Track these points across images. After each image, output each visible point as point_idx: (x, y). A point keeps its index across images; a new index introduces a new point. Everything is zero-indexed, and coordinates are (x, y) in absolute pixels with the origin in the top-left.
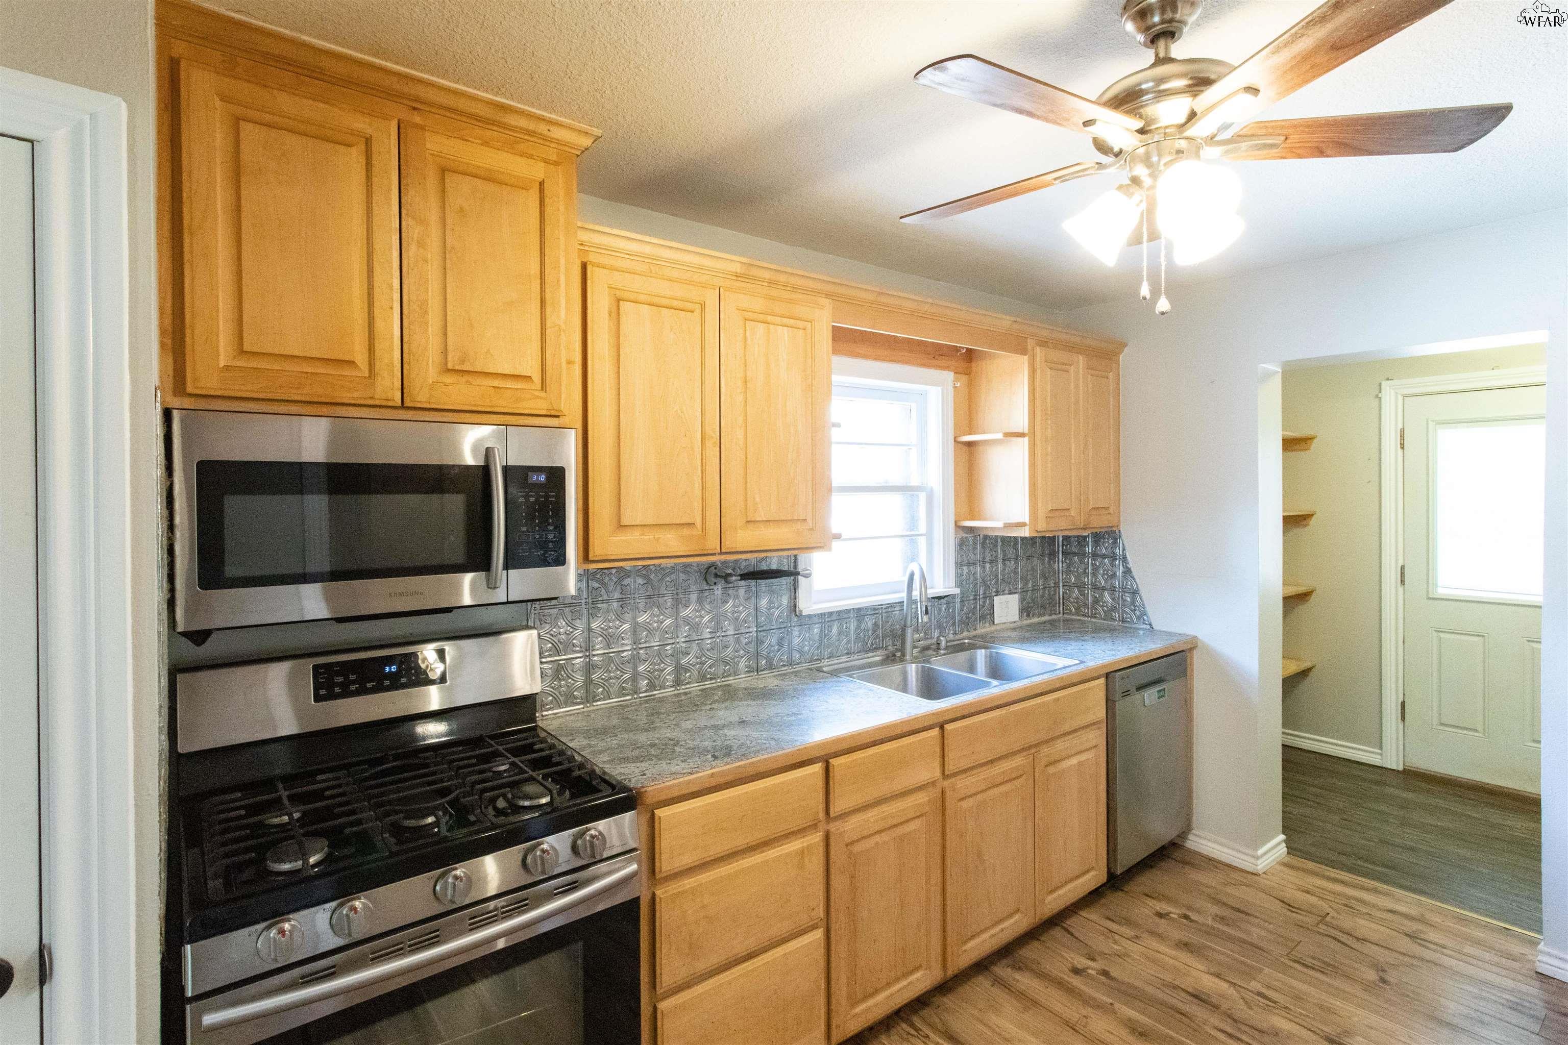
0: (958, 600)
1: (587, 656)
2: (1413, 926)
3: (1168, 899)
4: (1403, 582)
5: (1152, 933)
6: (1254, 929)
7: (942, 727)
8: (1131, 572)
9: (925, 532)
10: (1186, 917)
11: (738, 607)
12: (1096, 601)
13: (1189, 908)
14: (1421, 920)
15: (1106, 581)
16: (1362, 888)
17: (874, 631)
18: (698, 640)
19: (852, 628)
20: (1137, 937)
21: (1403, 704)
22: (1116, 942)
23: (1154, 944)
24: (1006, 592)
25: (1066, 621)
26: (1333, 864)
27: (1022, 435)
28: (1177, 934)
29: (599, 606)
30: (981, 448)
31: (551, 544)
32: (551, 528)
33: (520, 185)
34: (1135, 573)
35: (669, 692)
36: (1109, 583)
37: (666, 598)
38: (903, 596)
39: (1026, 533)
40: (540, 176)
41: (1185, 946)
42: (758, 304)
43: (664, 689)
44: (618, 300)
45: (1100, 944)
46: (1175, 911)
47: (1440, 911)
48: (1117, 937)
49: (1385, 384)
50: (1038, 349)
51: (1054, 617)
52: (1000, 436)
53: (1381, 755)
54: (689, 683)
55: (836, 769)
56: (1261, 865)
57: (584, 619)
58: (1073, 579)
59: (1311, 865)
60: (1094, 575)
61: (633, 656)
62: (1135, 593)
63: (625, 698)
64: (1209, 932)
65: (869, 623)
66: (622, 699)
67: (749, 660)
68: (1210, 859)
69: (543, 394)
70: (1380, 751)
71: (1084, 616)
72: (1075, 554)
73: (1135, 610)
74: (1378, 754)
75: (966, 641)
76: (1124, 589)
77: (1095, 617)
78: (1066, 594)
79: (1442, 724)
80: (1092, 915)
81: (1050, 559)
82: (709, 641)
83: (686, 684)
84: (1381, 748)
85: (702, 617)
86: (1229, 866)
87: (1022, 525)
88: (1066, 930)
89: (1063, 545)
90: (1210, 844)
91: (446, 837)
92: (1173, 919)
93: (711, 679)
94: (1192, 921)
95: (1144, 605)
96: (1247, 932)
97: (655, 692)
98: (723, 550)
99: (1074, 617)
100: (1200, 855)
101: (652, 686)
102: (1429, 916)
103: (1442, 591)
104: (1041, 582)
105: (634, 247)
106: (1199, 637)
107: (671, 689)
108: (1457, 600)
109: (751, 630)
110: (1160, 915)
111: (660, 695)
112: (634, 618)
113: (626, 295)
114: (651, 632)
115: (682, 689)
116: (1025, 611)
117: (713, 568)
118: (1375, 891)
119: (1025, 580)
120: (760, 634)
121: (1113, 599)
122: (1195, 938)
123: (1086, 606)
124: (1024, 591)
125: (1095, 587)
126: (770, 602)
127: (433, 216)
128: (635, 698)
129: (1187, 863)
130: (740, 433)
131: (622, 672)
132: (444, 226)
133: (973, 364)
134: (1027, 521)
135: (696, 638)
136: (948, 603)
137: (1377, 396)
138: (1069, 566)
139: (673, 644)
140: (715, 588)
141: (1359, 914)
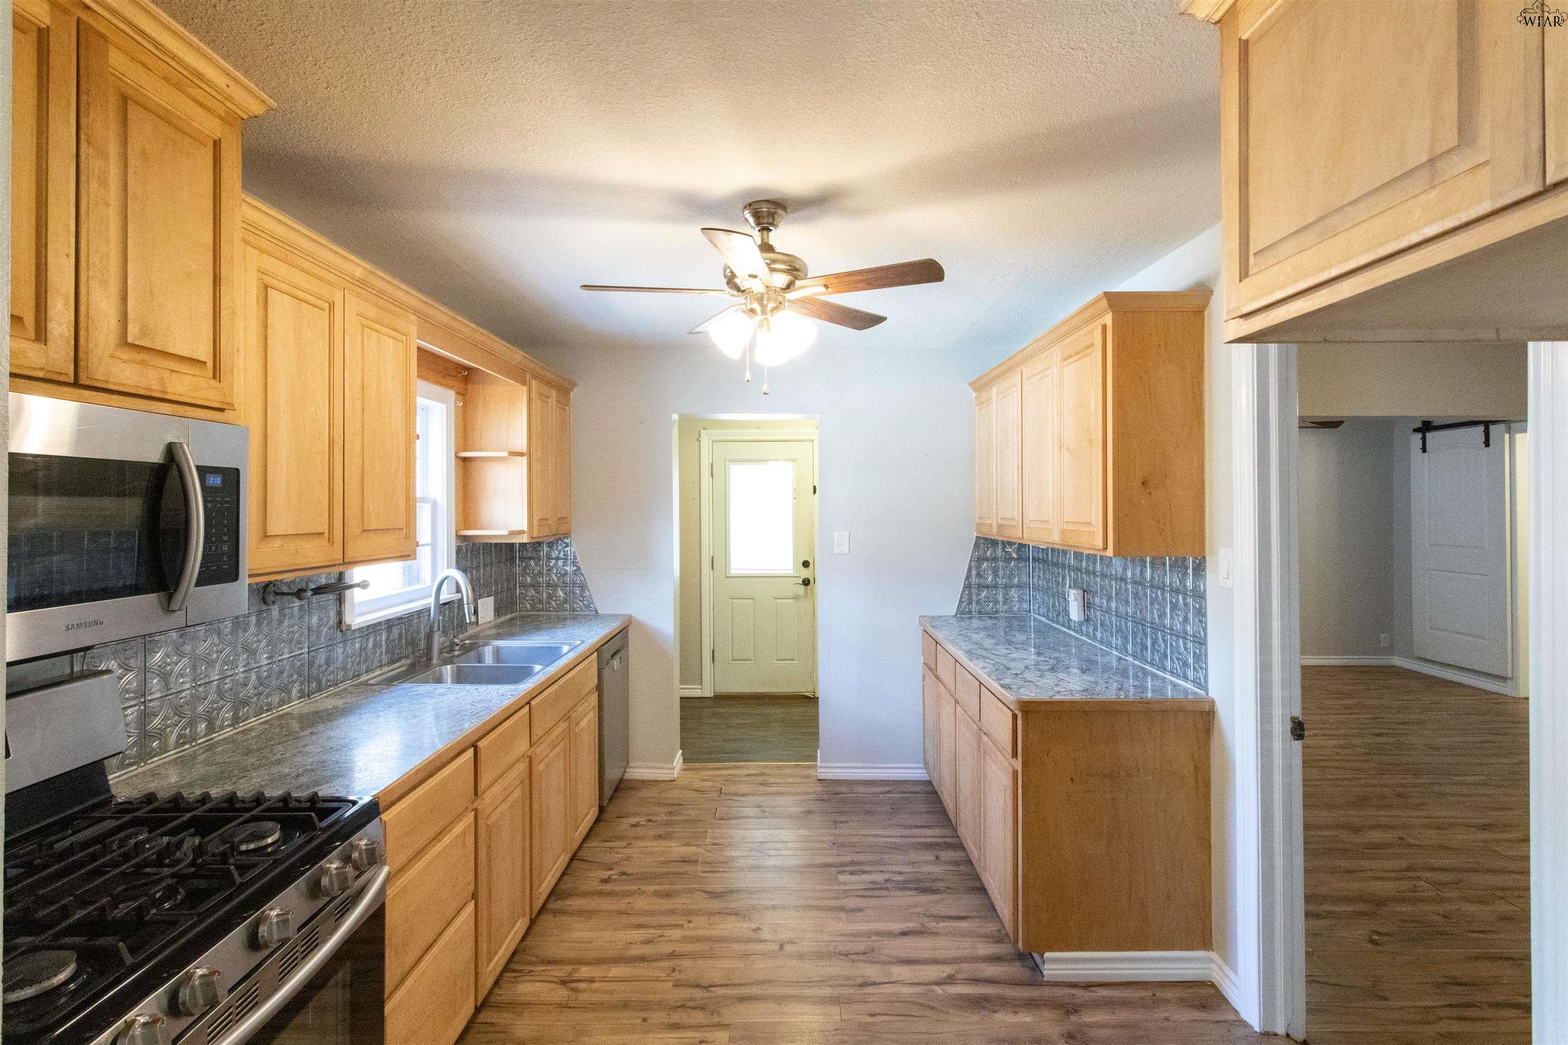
0: (456, 606)
1: (142, 703)
2: (761, 779)
3: (635, 815)
4: (713, 568)
5: (636, 838)
6: (690, 812)
7: (530, 704)
8: (580, 570)
9: (430, 542)
10: (650, 820)
11: (293, 626)
12: (550, 597)
13: (648, 815)
14: (764, 774)
15: (559, 579)
16: (729, 768)
17: (400, 640)
18: (257, 668)
19: (384, 639)
20: (629, 844)
21: (713, 651)
22: (618, 853)
23: (640, 843)
24: (485, 595)
25: (522, 617)
26: (707, 761)
27: (521, 454)
28: (651, 833)
29: (156, 638)
30: (473, 464)
31: (225, 556)
32: (225, 538)
33: (197, 139)
34: (583, 571)
35: (229, 732)
36: (562, 580)
37: (226, 623)
38: (431, 601)
39: (525, 539)
40: (218, 135)
41: (660, 837)
42: (372, 312)
43: (223, 730)
44: (266, 287)
45: (609, 858)
46: (641, 820)
47: (768, 767)
48: (616, 850)
49: (703, 432)
50: (534, 383)
51: (513, 615)
52: (505, 454)
53: (702, 689)
54: (247, 719)
55: (482, 750)
56: (676, 773)
57: (141, 657)
58: (529, 579)
59: (698, 765)
60: (548, 575)
61: (192, 696)
62: (583, 587)
63: (184, 748)
64: (668, 823)
65: (396, 632)
66: (181, 749)
67: (302, 683)
68: (643, 781)
69: (214, 383)
70: (700, 687)
71: (538, 610)
72: (531, 558)
73: (583, 600)
74: (699, 689)
75: (467, 642)
76: (574, 584)
77: (549, 611)
78: (522, 593)
79: (734, 660)
80: (593, 843)
81: (511, 565)
82: (265, 669)
83: (244, 721)
84: (702, 685)
85: (259, 641)
86: (656, 781)
87: (521, 532)
88: (580, 860)
89: (519, 551)
90: (639, 770)
91: (242, 883)
92: (642, 825)
93: (267, 710)
94: (654, 821)
95: (590, 595)
96: (687, 815)
97: (215, 735)
98: (346, 561)
99: (531, 613)
100: (637, 781)
101: (211, 729)
102: (765, 771)
103: (733, 572)
104: (505, 585)
105: (280, 230)
106: (633, 615)
107: (230, 729)
108: (742, 577)
109: (303, 651)
110: (633, 826)
111: (220, 738)
112: (194, 650)
113: (274, 283)
114: (210, 663)
115: (241, 727)
116: (498, 611)
117: (272, 585)
118: (736, 767)
119: (497, 583)
120: (312, 654)
121: (565, 594)
122: (662, 830)
123: (540, 601)
124: (496, 595)
125: (549, 585)
126: (320, 619)
127: (113, 150)
128: (194, 746)
129: (632, 788)
130: (358, 441)
131: (180, 716)
132: (126, 165)
133: (469, 387)
134: (525, 528)
135: (254, 666)
136: (450, 608)
137: (698, 440)
138: (525, 569)
139: (232, 675)
140: (272, 607)
141: (734, 782)
